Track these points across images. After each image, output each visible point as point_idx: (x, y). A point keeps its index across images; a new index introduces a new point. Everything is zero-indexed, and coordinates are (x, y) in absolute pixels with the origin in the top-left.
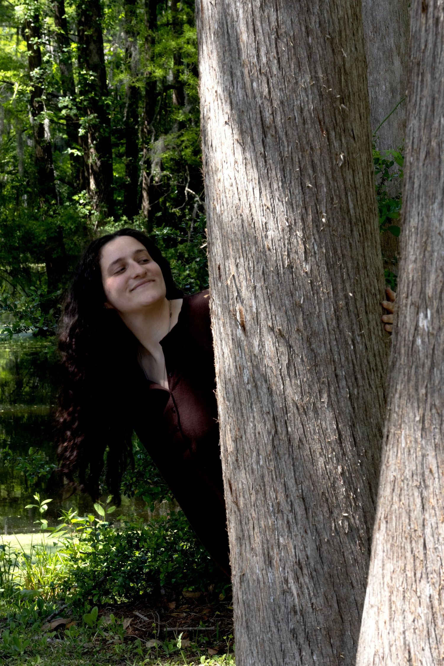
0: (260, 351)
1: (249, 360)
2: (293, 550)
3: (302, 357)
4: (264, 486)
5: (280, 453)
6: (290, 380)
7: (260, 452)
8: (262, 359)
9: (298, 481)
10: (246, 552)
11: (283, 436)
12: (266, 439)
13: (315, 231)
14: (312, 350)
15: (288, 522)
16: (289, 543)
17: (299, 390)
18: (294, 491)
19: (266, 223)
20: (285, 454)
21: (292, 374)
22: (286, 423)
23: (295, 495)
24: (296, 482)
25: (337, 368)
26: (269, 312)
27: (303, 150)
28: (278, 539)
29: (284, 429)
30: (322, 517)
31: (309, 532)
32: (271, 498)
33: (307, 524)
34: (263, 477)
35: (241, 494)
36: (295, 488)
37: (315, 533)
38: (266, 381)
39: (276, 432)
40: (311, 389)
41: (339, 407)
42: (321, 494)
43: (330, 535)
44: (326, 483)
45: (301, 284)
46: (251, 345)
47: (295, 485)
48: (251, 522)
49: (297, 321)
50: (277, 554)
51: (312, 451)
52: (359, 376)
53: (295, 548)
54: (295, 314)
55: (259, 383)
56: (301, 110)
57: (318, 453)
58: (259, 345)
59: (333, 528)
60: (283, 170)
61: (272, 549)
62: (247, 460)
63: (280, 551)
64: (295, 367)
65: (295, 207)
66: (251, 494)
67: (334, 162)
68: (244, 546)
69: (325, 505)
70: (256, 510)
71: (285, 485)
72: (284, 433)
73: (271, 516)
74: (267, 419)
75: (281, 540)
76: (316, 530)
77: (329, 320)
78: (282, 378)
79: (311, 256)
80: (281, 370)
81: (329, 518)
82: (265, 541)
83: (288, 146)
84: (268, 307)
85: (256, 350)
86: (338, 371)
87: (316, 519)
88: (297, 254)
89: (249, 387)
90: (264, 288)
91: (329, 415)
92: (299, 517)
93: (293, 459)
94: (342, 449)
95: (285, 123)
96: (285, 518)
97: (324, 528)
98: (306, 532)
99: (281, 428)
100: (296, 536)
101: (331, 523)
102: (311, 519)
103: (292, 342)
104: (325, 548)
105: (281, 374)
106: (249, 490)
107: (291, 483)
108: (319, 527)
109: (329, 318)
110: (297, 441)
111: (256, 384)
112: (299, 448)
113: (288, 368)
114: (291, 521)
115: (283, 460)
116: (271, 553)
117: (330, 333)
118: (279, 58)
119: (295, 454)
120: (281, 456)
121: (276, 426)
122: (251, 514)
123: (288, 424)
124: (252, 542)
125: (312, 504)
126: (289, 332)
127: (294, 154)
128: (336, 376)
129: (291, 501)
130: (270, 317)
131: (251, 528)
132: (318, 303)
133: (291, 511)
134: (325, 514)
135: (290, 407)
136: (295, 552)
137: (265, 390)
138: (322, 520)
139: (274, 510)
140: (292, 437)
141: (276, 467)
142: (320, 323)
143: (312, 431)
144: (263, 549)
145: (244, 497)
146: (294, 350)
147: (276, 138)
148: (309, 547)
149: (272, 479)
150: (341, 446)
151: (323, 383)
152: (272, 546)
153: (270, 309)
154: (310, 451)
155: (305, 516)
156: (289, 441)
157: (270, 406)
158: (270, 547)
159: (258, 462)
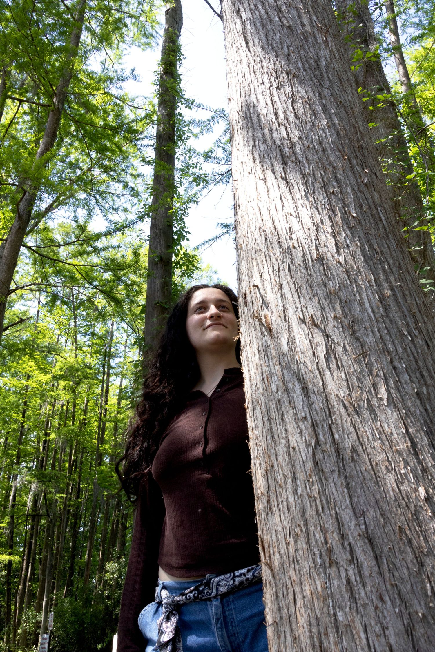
0: (290, 348)
1: (278, 363)
2: (363, 635)
3: (344, 346)
4: (306, 525)
5: (326, 470)
6: (332, 374)
7: (298, 475)
8: (292, 357)
9: (357, 511)
10: (285, 647)
11: (328, 446)
12: (303, 455)
13: (345, 227)
14: (357, 339)
15: (349, 581)
16: (353, 621)
17: (345, 384)
18: (353, 528)
19: (290, 228)
20: (333, 471)
21: (333, 366)
22: (330, 428)
23: (356, 534)
24: (354, 513)
25: (394, 360)
26: (298, 305)
27: (325, 168)
28: (335, 615)
29: (328, 435)
30: (405, 571)
31: (387, 599)
32: (317, 543)
33: (382, 584)
34: (303, 512)
35: (276, 550)
36: (353, 523)
37: (398, 602)
38: (299, 381)
39: (317, 442)
40: (362, 383)
41: (405, 407)
42: (397, 531)
43: (427, 605)
44: (403, 514)
45: (334, 273)
46: (279, 345)
47: (353, 518)
48: (291, 591)
49: (334, 309)
50: (336, 643)
51: (374, 464)
52: (425, 373)
53: (366, 631)
54: (331, 302)
55: (290, 385)
56: (320, 143)
57: (383, 468)
58: (288, 342)
59: (429, 593)
60: (306, 184)
61: (326, 634)
62: (281, 494)
63: (340, 637)
64: (336, 359)
65: (320, 210)
66: (288, 544)
67: (359, 180)
68: (283, 635)
69: (408, 549)
70: (297, 568)
71: (337, 519)
72: (329, 441)
73: (319, 574)
74: (303, 427)
75: (340, 616)
76: (399, 594)
77: (375, 307)
78: (320, 373)
79: (344, 248)
80: (317, 363)
81: (419, 573)
82: (313, 621)
83: (309, 167)
84: (297, 300)
85: (285, 348)
86: (396, 363)
87: (396, 574)
88: (327, 247)
89: (279, 395)
90: (291, 283)
91: (393, 415)
92: (366, 573)
93: (346, 477)
94: (420, 462)
95: (305, 151)
96: (343, 574)
97: (413, 592)
98: (382, 599)
99: (324, 435)
100: (365, 606)
101: (423, 582)
102: (387, 575)
103: (329, 330)
104: (420, 630)
105: (318, 369)
106: (286, 538)
107: (347, 516)
108: (404, 590)
109: (374, 306)
110: (348, 451)
111: (287, 388)
112: (353, 460)
113: (327, 359)
114: (353, 578)
115: (330, 480)
116: (325, 644)
117: (377, 321)
118: (295, 113)
119: (348, 470)
120: (328, 475)
121: (317, 435)
122: (290, 578)
123: (334, 430)
124: (294, 627)
125: (386, 549)
126: (325, 320)
127: (316, 171)
128: (395, 368)
129: (350, 544)
130: (300, 310)
131: (292, 601)
132: (358, 291)
133: (351, 561)
134: (410, 565)
135: (334, 407)
136: (367, 639)
137: (299, 391)
138: (406, 577)
139: (323, 562)
140: (341, 446)
141: (322, 492)
142: (363, 310)
143: (371, 437)
144: (312, 638)
145: (279, 553)
146: (333, 340)
147: (296, 163)
148: (391, 629)
149: (317, 511)
150: (418, 459)
151: (377, 375)
152: (326, 629)
153: (300, 301)
154: (371, 464)
155: (376, 569)
156: (338, 452)
157: (306, 409)
158: (322, 631)
159: (295, 492)
